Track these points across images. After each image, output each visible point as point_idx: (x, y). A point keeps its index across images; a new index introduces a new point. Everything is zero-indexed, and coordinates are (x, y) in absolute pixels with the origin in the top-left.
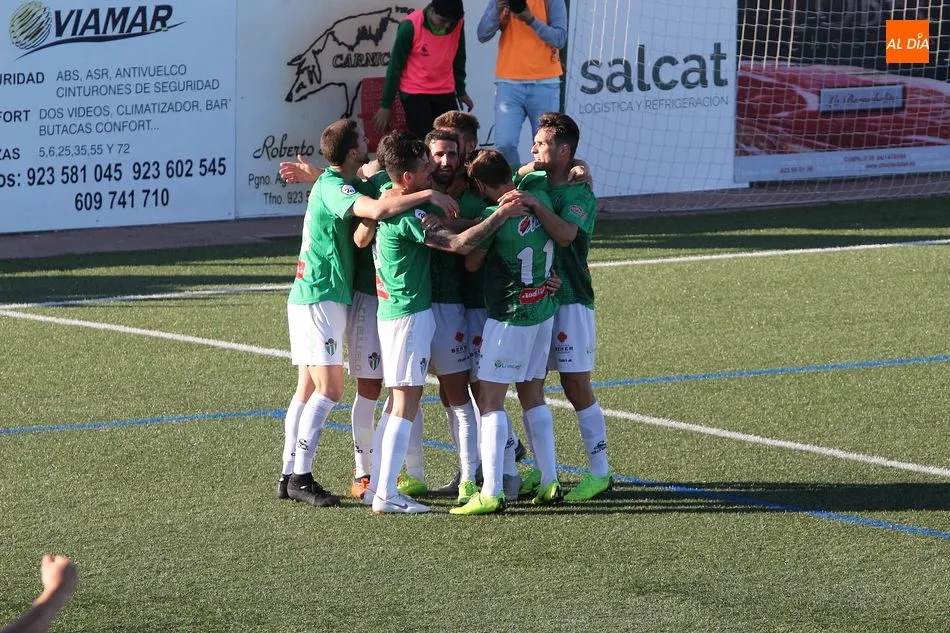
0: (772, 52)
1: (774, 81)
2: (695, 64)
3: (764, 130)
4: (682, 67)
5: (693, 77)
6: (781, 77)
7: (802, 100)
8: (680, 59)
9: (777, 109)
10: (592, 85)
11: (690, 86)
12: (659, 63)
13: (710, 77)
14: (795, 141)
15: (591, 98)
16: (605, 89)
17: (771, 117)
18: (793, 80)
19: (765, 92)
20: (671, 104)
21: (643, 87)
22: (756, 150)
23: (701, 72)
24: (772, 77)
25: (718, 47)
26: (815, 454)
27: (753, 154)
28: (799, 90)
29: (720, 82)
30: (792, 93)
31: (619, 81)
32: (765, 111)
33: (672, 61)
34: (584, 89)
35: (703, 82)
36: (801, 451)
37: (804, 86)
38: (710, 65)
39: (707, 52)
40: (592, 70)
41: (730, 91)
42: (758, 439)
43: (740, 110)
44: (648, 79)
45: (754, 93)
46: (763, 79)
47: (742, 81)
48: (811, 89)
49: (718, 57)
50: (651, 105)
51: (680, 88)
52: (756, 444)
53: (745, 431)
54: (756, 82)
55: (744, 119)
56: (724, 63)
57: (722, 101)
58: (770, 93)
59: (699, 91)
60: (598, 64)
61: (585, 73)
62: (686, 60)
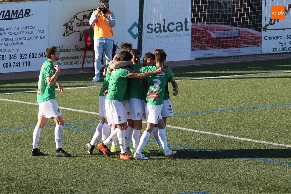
0: (201, 21)
1: (202, 29)
2: (179, 24)
3: (199, 43)
4: (176, 25)
5: (179, 28)
6: (204, 28)
7: (210, 34)
8: (175, 23)
9: (203, 37)
10: (150, 31)
11: (178, 31)
12: (169, 24)
13: (184, 28)
14: (208, 46)
15: (150, 35)
16: (154, 32)
17: (201, 39)
18: (207, 29)
19: (199, 32)
20: (173, 36)
21: (165, 31)
22: (197, 49)
23: (181, 26)
24: (201, 28)
25: (186, 20)
27: (196, 50)
28: (209, 32)
29: (186, 30)
30: (207, 33)
31: (158, 30)
32: (199, 38)
33: (173, 24)
34: (148, 32)
35: (182, 29)
36: (211, 135)
37: (210, 30)
38: (184, 25)
39: (183, 21)
40: (150, 26)
41: (189, 32)
42: (198, 131)
43: (192, 37)
44: (166, 29)
45: (196, 33)
46: (198, 28)
47: (192, 29)
48: (212, 31)
49: (186, 23)
50: (167, 36)
51: (175, 31)
52: (198, 133)
53: (195, 129)
54: (196, 30)
55: (193, 40)
56: (188, 24)
57: (187, 35)
58: (200, 32)
59: (181, 32)
60: (152, 25)
61: (148, 27)
62: (177, 23)
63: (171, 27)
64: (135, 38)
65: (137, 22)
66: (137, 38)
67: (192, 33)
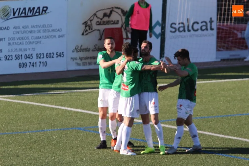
0: (228, 20)
1: (228, 29)
2: (204, 24)
3: (225, 43)
4: (200, 25)
5: (204, 28)
6: (230, 28)
7: (237, 35)
8: (200, 22)
9: (229, 37)
10: (173, 30)
11: (203, 30)
13: (209, 27)
14: (235, 47)
15: (174, 34)
16: (177, 31)
17: (227, 40)
18: (234, 29)
19: (225, 32)
20: (197, 36)
21: (189, 31)
22: (222, 49)
23: (206, 26)
24: (227, 27)
25: (211, 19)
26: (240, 140)
27: (222, 51)
28: (235, 32)
29: (212, 29)
30: (233, 33)
31: (181, 29)
32: (225, 38)
33: (197, 23)
34: (171, 32)
35: (207, 29)
36: (236, 140)
37: (237, 30)
38: (209, 24)
39: (208, 20)
40: (173, 26)
41: (215, 32)
42: (223, 136)
43: (218, 38)
44: (190, 28)
45: (222, 32)
46: (225, 28)
47: (218, 29)
48: (239, 31)
49: (211, 22)
50: (191, 36)
51: (200, 31)
52: (222, 137)
53: (219, 134)
54: (223, 29)
55: (219, 40)
56: (213, 24)
57: (213, 35)
58: (227, 32)
59: (205, 32)
60: (175, 24)
61: (171, 27)
62: (202, 22)
63: (196, 27)
64: (157, 38)
65: (160, 21)
66: (160, 38)
67: (218, 33)
